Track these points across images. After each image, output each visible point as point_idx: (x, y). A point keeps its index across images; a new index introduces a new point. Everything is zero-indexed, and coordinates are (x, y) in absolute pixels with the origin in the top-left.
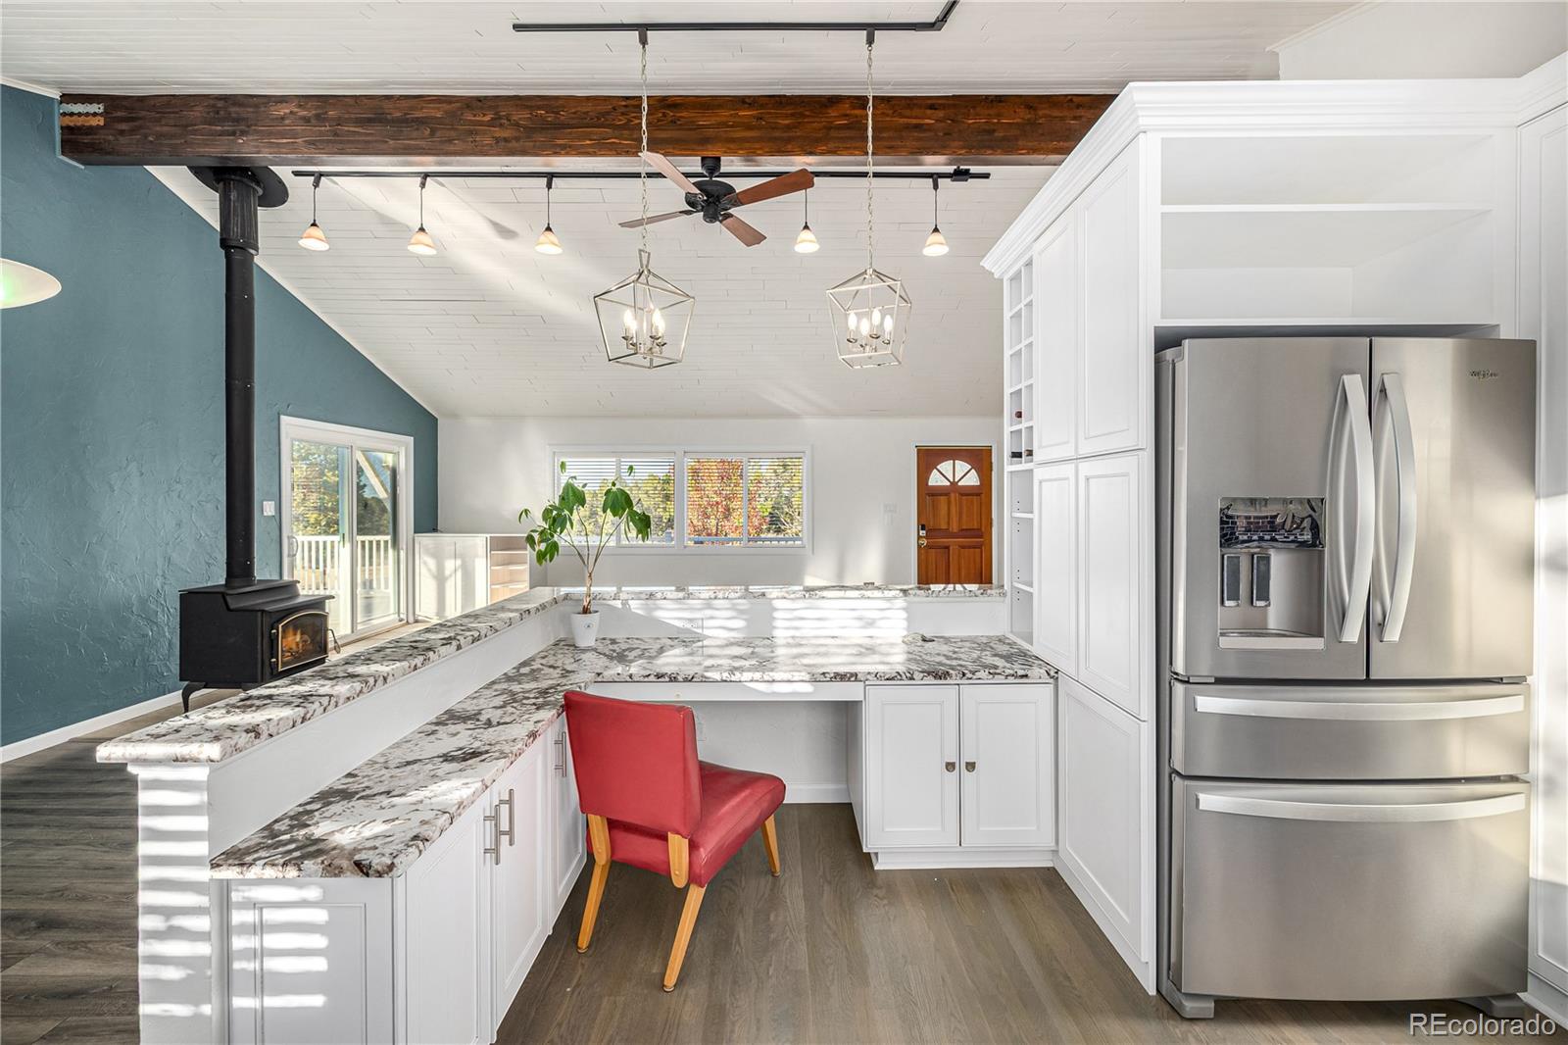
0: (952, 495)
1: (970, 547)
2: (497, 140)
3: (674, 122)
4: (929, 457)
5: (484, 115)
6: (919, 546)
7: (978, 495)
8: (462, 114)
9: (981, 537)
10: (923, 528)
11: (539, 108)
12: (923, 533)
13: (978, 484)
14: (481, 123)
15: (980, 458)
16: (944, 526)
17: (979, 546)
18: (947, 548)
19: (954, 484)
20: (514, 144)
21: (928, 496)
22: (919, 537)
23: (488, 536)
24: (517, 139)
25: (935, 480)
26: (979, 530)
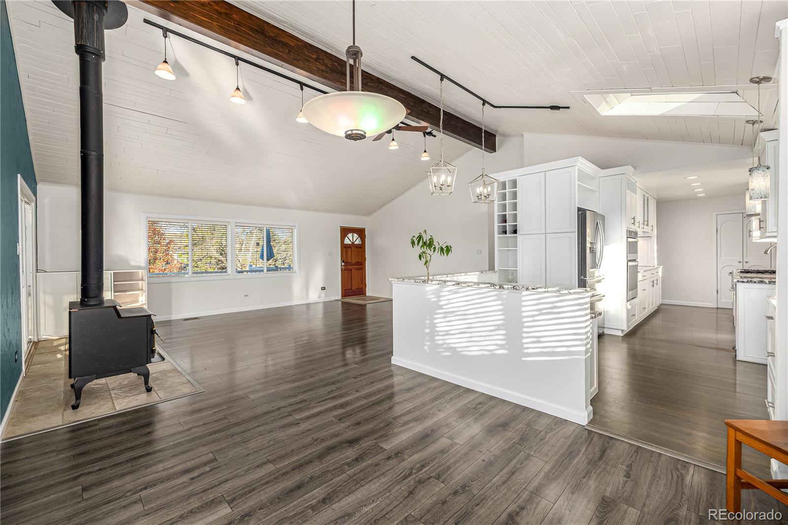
0: (352, 248)
1: (358, 269)
2: (319, 69)
3: (381, 89)
4: (345, 231)
5: (313, 55)
6: (342, 270)
7: (361, 248)
8: (303, 49)
9: (362, 265)
10: (343, 262)
11: (336, 62)
12: (343, 264)
13: (361, 243)
14: (311, 58)
15: (361, 232)
16: (350, 261)
17: (362, 268)
18: (351, 270)
19: (353, 243)
20: (325, 74)
21: (345, 248)
22: (342, 265)
23: (112, 272)
24: (327, 73)
25: (347, 241)
26: (362, 262)
